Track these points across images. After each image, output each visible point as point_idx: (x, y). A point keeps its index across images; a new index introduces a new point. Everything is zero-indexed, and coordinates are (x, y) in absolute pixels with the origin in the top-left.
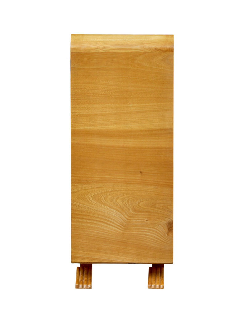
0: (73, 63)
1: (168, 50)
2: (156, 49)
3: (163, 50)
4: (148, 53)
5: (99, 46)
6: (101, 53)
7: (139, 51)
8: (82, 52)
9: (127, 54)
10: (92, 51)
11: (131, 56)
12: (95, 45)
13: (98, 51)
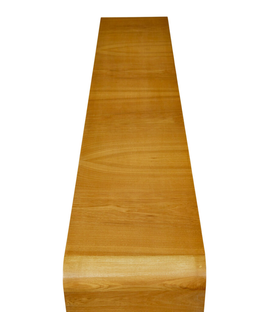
0: (68, 303)
1: (198, 288)
2: (181, 287)
3: (192, 288)
4: (171, 291)
5: (102, 284)
6: (105, 292)
7: (158, 290)
8: (79, 292)
9: (142, 292)
10: (94, 291)
11: (147, 295)
12: (97, 284)
13: (101, 291)
